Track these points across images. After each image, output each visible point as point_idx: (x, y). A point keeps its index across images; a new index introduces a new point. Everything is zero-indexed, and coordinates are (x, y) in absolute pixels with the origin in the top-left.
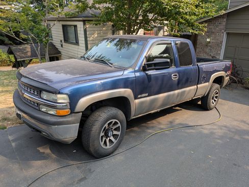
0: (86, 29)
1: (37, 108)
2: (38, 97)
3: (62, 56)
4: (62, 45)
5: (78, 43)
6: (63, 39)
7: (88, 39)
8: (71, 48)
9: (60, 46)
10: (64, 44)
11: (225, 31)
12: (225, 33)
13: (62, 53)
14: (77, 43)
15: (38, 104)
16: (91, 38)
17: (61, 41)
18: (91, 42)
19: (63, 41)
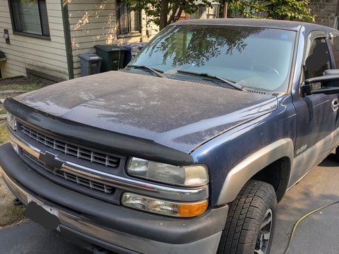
0: (66, 6)
1: (111, 198)
2: (116, 171)
3: (8, 61)
4: (8, 41)
5: (49, 36)
6: (9, 27)
7: (71, 27)
8: (29, 46)
9: (5, 41)
10: (12, 37)
11: (336, 15)
12: (336, 18)
13: (8, 56)
14: (45, 35)
15: (113, 190)
16: (77, 27)
17: (6, 31)
18: (78, 34)
19: (11, 31)
